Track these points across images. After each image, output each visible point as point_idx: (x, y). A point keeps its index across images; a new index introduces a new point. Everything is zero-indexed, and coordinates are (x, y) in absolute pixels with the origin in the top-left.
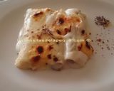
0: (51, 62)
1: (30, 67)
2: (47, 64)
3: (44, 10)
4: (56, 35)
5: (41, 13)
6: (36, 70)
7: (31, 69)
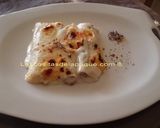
0: (64, 75)
1: (42, 80)
2: (59, 78)
3: (55, 24)
4: (68, 48)
5: (52, 27)
6: (47, 84)
7: (42, 83)
